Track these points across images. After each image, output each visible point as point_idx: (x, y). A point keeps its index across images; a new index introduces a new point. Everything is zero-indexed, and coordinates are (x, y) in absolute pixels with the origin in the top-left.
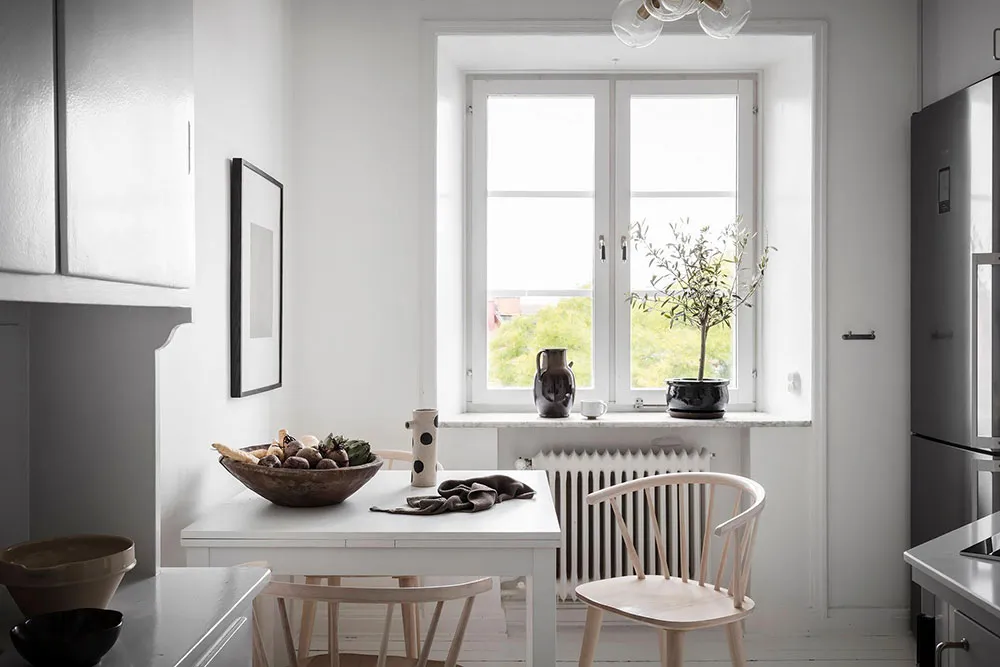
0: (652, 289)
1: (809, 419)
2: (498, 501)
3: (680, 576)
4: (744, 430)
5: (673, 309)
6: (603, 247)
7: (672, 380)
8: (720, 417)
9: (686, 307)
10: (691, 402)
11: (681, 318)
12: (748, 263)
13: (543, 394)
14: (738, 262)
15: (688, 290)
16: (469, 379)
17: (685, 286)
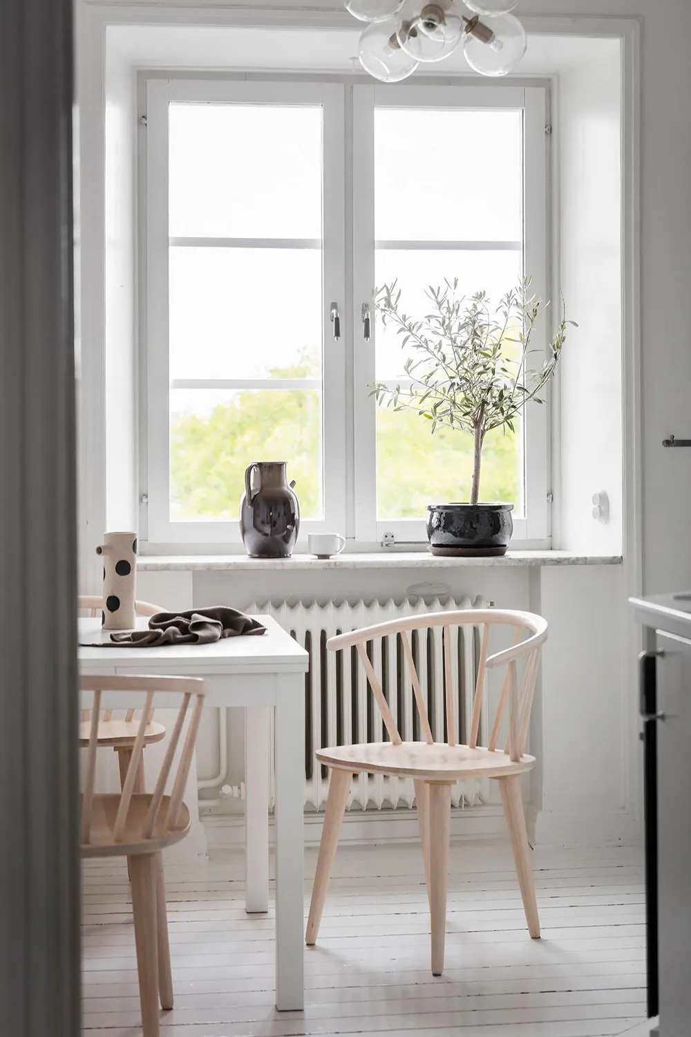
0: (407, 378)
1: (619, 555)
2: (223, 636)
3: (446, 741)
4: (533, 569)
5: (436, 406)
6: (337, 319)
7: (434, 504)
8: (501, 554)
9: (454, 403)
10: (461, 535)
11: (446, 419)
12: (540, 342)
13: (255, 526)
14: (526, 342)
15: (457, 380)
16: (143, 505)
17: (453, 374)
